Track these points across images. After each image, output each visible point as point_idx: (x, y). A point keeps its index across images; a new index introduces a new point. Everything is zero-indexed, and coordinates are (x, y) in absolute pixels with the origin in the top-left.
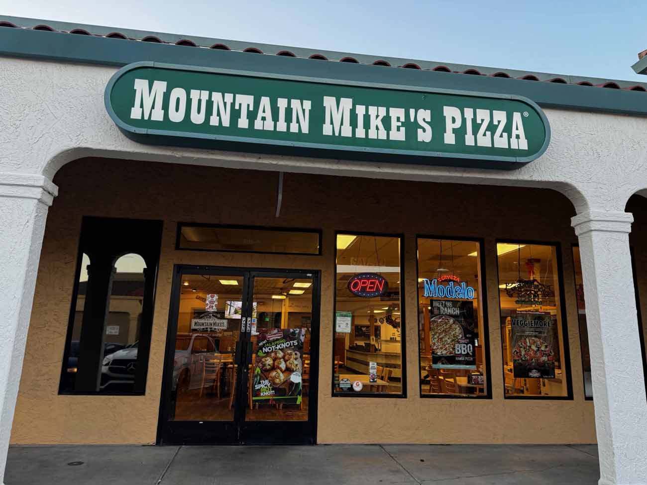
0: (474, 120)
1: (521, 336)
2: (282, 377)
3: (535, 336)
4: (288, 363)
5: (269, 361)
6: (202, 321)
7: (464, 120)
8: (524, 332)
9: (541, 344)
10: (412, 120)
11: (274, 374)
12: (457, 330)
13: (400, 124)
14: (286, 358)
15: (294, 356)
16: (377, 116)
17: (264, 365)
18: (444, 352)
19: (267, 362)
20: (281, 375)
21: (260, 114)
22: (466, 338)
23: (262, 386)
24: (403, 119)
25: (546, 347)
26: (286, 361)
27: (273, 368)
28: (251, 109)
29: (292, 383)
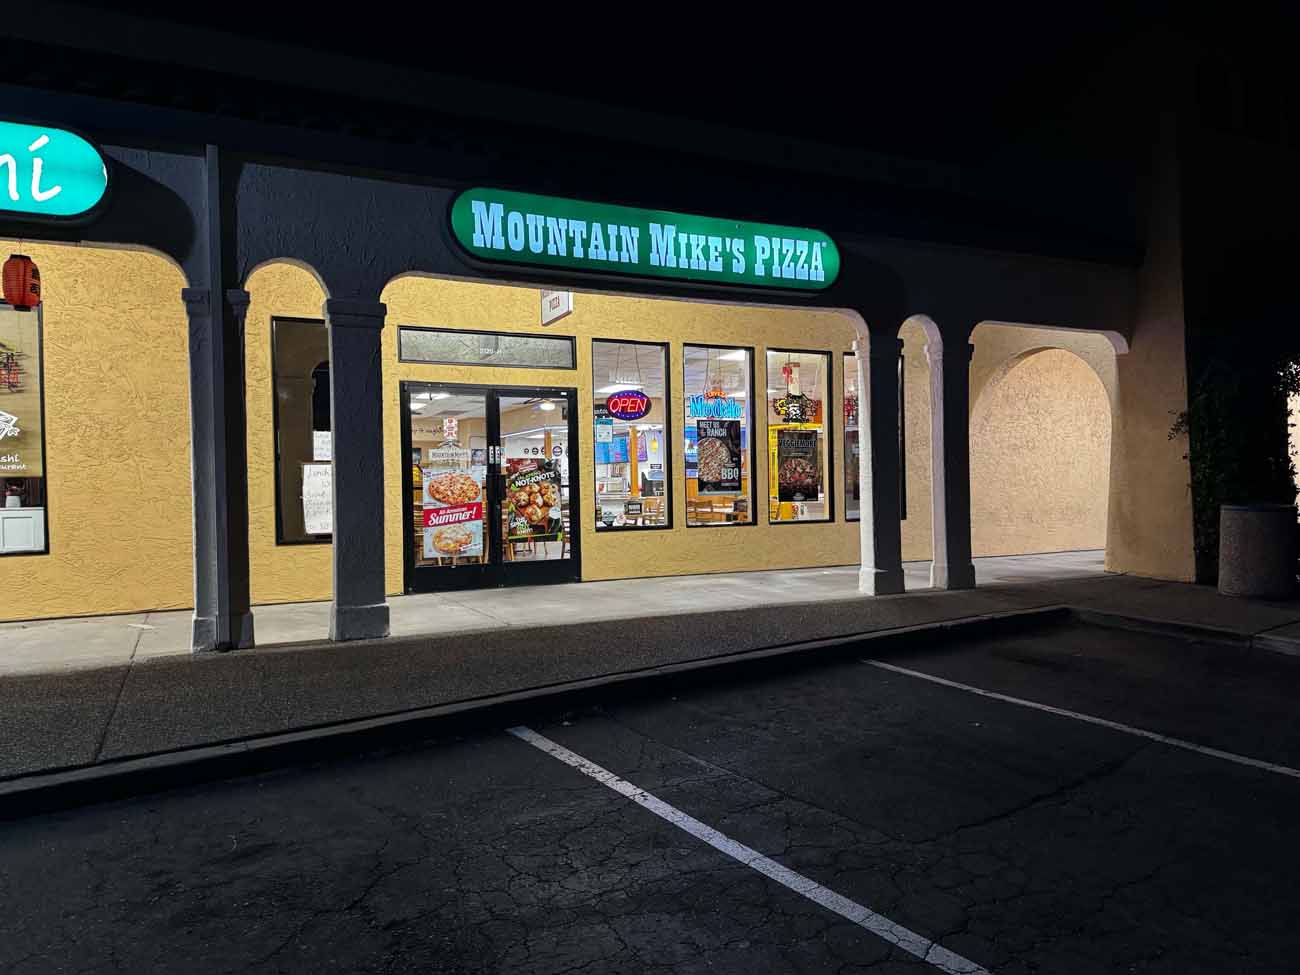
0: (780, 250)
1: (787, 457)
2: (540, 512)
3: (801, 457)
4: (545, 497)
5: (524, 496)
6: (441, 451)
7: (772, 250)
8: (789, 453)
9: (807, 465)
10: (728, 250)
11: (530, 510)
12: (724, 453)
13: (717, 254)
14: (543, 492)
15: (551, 489)
16: (698, 245)
17: (518, 501)
18: (710, 478)
19: (522, 498)
20: (539, 510)
21: (593, 242)
22: (733, 462)
23: (518, 523)
24: (720, 249)
25: (811, 468)
26: (542, 496)
27: (529, 504)
28: (585, 236)
29: (550, 520)
